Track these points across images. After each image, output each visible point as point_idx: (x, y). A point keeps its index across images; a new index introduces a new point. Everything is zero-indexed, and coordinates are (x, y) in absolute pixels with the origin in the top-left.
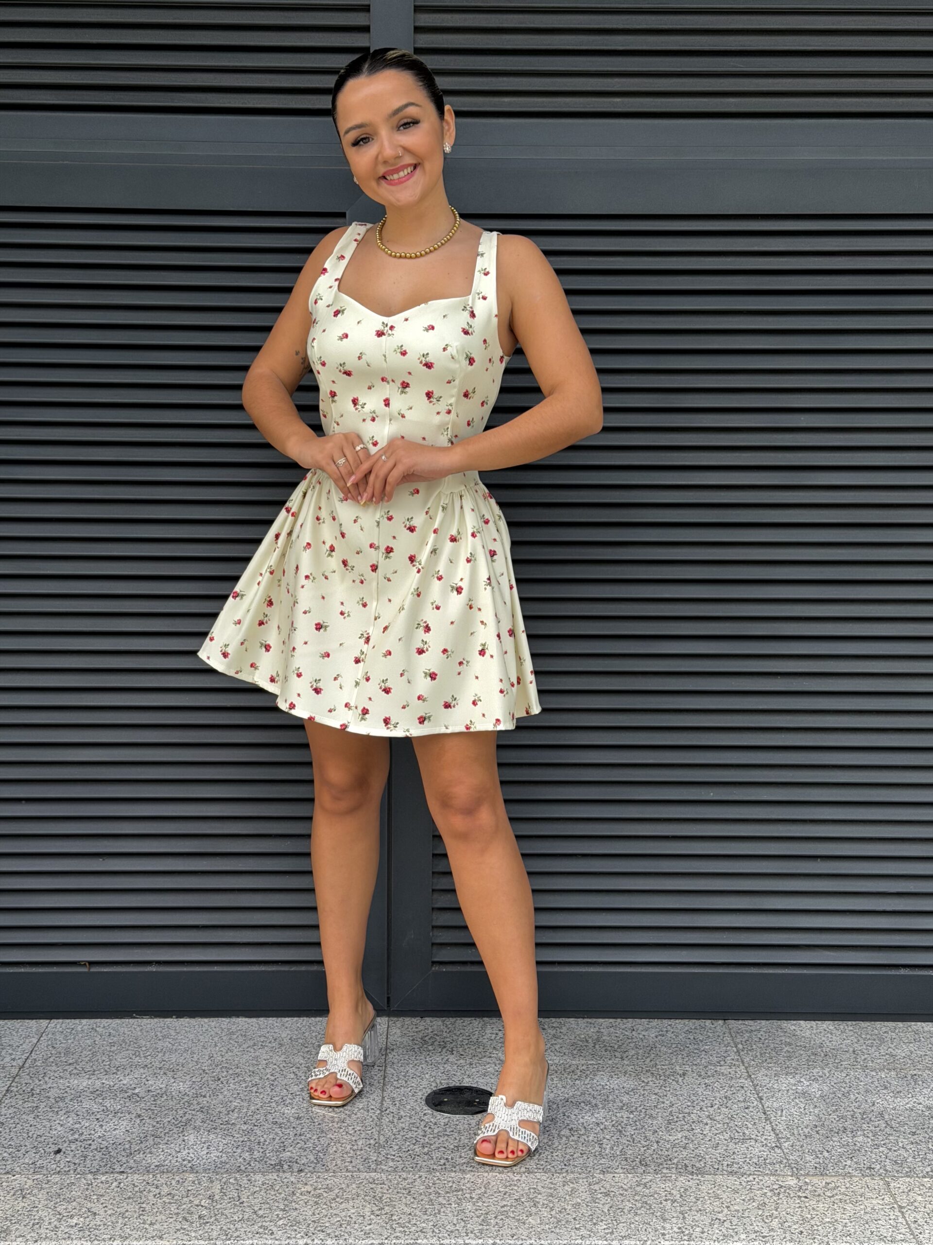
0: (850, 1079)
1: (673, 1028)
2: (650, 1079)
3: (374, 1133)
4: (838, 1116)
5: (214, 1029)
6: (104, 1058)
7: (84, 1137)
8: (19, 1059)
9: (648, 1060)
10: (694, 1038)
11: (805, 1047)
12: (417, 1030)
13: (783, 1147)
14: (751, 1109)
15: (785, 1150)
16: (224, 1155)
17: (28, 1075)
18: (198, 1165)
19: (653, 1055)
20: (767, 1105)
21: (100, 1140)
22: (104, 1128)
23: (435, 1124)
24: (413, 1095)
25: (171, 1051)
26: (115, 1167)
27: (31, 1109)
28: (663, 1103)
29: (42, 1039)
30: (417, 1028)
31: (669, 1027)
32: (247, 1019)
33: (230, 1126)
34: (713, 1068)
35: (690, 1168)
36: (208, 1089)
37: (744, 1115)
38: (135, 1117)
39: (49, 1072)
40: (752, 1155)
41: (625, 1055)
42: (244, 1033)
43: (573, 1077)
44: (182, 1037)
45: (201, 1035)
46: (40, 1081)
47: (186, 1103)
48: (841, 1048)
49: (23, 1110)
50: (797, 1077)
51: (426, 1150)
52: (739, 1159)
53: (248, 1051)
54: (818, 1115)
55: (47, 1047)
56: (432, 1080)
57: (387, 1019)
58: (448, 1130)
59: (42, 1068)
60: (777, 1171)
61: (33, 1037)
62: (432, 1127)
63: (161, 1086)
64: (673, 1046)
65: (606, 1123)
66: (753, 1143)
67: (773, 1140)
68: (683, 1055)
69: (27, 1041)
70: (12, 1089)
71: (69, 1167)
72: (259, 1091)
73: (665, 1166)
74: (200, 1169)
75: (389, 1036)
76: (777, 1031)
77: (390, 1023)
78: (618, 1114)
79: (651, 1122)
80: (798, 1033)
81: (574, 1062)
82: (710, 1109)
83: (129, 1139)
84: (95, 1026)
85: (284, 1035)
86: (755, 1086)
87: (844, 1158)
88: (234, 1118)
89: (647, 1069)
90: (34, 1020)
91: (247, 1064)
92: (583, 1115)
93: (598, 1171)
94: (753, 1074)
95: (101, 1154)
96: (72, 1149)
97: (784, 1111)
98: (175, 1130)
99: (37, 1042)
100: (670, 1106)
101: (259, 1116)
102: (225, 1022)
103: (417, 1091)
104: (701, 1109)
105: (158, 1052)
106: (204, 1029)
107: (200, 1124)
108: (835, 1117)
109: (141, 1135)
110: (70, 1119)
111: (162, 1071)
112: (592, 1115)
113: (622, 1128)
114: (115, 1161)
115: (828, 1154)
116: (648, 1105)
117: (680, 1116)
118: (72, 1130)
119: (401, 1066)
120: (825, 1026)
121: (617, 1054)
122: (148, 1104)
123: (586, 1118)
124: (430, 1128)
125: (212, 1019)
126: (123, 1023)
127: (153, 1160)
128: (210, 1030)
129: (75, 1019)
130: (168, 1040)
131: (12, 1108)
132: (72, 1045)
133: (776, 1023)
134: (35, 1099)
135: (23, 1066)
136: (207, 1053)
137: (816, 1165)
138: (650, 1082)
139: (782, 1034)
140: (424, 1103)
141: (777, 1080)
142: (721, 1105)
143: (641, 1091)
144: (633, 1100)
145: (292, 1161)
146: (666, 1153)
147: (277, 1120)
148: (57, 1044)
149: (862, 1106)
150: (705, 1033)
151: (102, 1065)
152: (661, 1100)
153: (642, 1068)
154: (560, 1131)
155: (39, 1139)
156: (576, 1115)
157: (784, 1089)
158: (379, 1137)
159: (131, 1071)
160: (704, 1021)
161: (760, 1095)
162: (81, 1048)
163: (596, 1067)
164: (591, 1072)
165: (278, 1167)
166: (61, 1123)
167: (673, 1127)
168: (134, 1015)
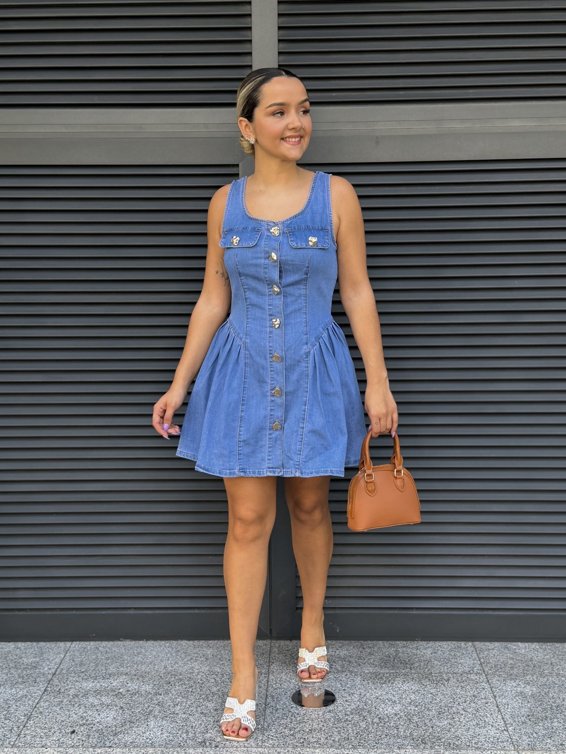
0: (549, 682)
1: (441, 648)
2: (428, 683)
3: (261, 721)
4: (542, 709)
5: (168, 648)
6: (102, 668)
7: (88, 722)
8: (53, 668)
9: (427, 670)
10: (454, 655)
11: (522, 661)
12: (288, 649)
13: (509, 730)
14: (489, 704)
15: (510, 733)
16: (171, 735)
17: (58, 679)
18: (156, 742)
19: (430, 667)
20: (499, 701)
21: (98, 725)
22: (101, 716)
23: (298, 714)
24: (285, 694)
25: (142, 663)
26: (106, 743)
27: (58, 702)
28: (436, 700)
29: (67, 655)
30: (288, 648)
31: (439, 647)
32: (187, 642)
33: (175, 715)
34: (466, 675)
35: (452, 745)
36: (163, 689)
37: (485, 708)
38: (120, 709)
39: (70, 678)
40: (489, 736)
41: (412, 667)
42: (185, 651)
43: (381, 681)
44: (149, 654)
45: (160, 652)
46: (64, 683)
47: (150, 699)
48: (544, 661)
49: (54, 703)
50: (517, 681)
51: (292, 732)
52: (482, 739)
53: (187, 664)
54: (530, 708)
55: (70, 660)
56: (296, 683)
57: (270, 641)
58: (306, 718)
59: (66, 675)
60: (505, 747)
61: (62, 654)
62: (296, 716)
63: (136, 687)
64: (442, 660)
65: (401, 714)
66: (490, 728)
67: (503, 726)
68: (447, 666)
69: (58, 656)
70: (48, 689)
71: (79, 742)
72: (193, 691)
73: (437, 744)
74: (157, 745)
75: (271, 653)
76: (505, 649)
77: (272, 644)
78: (408, 708)
79: (428, 713)
80: (517, 651)
81: (382, 672)
82: (464, 704)
83: (115, 724)
84: (98, 646)
85: (209, 652)
86: (491, 688)
87: (546, 737)
88: (177, 709)
89: (426, 676)
90: (63, 642)
91: (187, 673)
92: (387, 708)
93: (396, 748)
94: (491, 680)
95: (98, 734)
96: (82, 730)
97: (509, 706)
98: (143, 718)
99: (64, 657)
100: (440, 702)
101: (193, 708)
102: (174, 643)
103: (287, 691)
104: (459, 704)
105: (134, 664)
106: (162, 648)
107: (158, 714)
108: (540, 709)
109: (123, 721)
110: (81, 710)
111: (136, 677)
112: (393, 708)
113: (411, 717)
114: (106, 739)
115: (536, 735)
116: (426, 701)
117: (446, 709)
118: (82, 717)
119: (278, 674)
120: (534, 646)
121: (408, 666)
122: (127, 699)
123: (389, 710)
124: (294, 717)
125: (167, 641)
126: (114, 644)
127: (128, 739)
128: (165, 649)
129: (86, 641)
130: (140, 655)
131: (47, 702)
132: (84, 659)
133: (504, 644)
134: (61, 696)
135: (54, 674)
136: (163, 665)
137: (529, 743)
138: (428, 686)
139: (508, 652)
140: (291, 699)
141: (505, 684)
142: (471, 701)
143: (422, 691)
144: (417, 698)
145: (212, 740)
146: (438, 734)
147: (203, 711)
148: (75, 658)
149: (557, 702)
150: (461, 651)
151: (101, 672)
152: (434, 698)
153: (423, 676)
154: (373, 720)
155: (62, 723)
156: (382, 708)
157: (509, 689)
158: (264, 723)
159: (118, 677)
160: (460, 642)
161: (495, 694)
162: (89, 661)
163: (395, 675)
164: (392, 679)
165: (203, 744)
166: (76, 712)
167: (442, 716)
168: (121, 639)
